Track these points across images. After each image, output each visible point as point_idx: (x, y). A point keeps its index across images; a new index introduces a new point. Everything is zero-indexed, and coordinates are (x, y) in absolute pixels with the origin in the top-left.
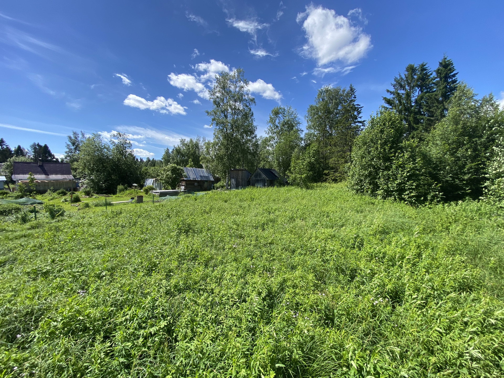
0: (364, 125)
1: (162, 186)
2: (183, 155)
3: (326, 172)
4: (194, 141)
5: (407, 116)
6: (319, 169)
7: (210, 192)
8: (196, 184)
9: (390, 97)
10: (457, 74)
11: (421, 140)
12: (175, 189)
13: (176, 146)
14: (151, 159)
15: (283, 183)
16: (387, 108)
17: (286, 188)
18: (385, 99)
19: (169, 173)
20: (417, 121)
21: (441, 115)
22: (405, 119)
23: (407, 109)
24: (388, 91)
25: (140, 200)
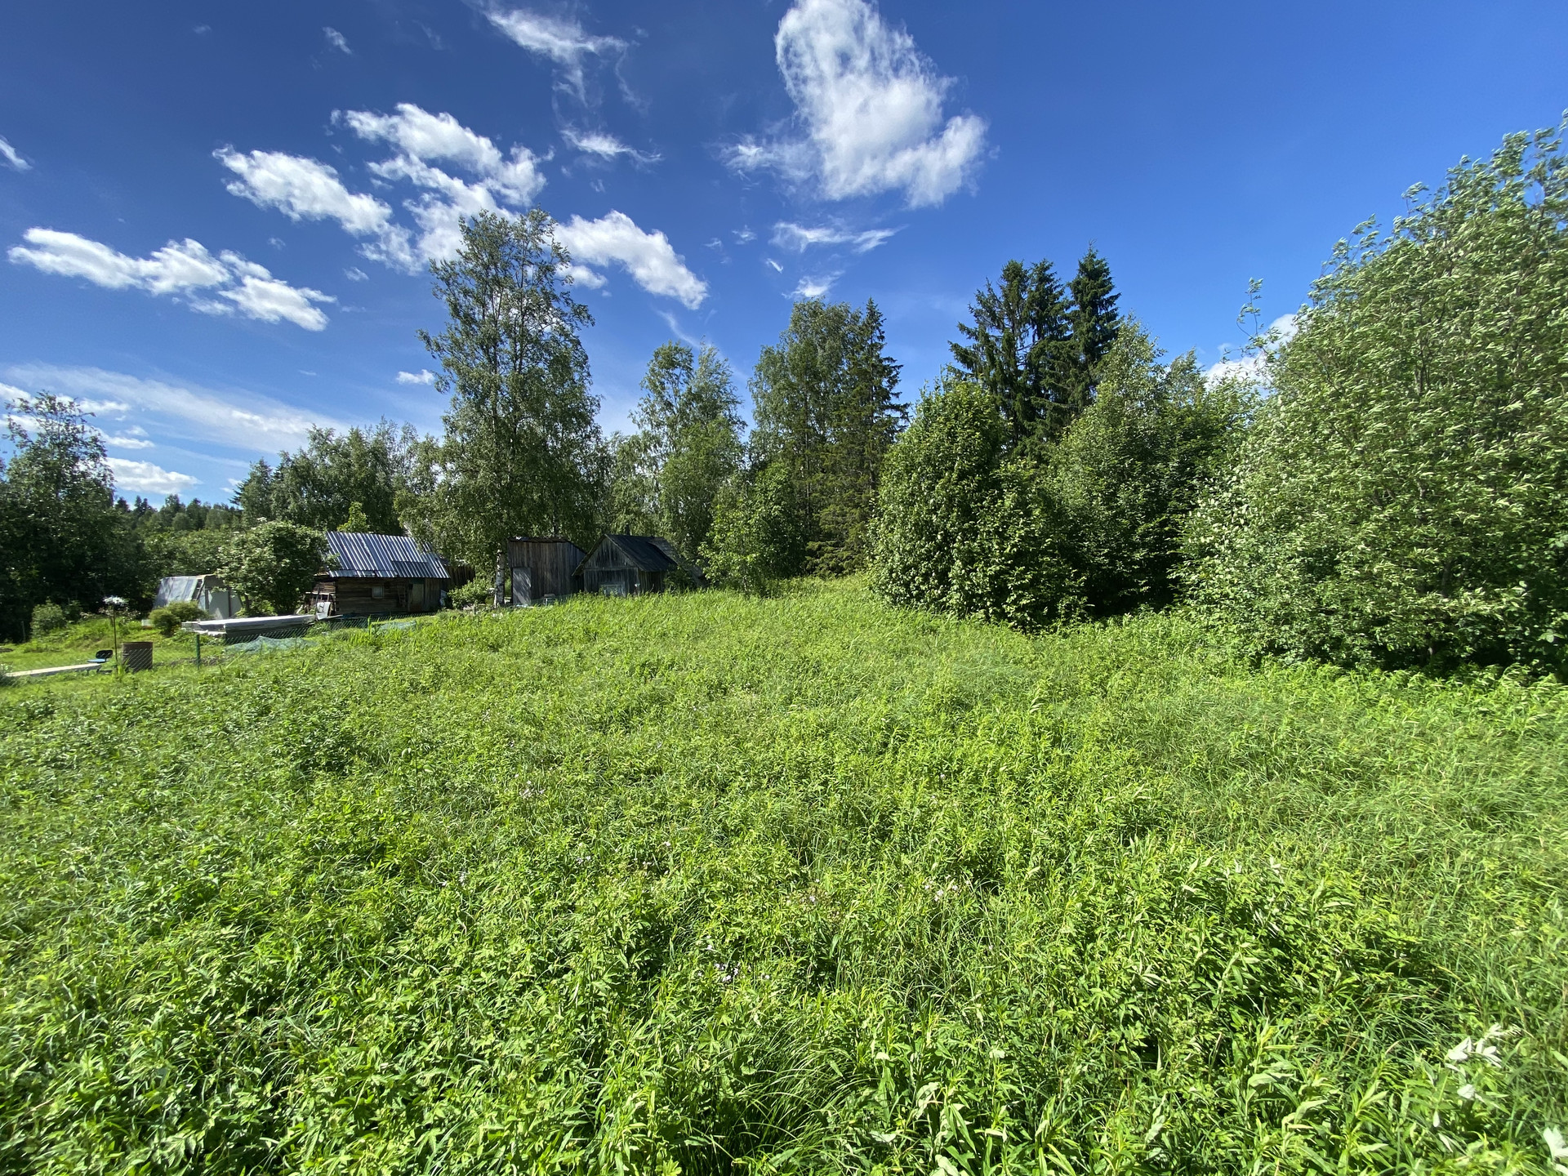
0: (905, 417)
1: (235, 604)
2: (323, 488)
3: (813, 545)
4: (370, 438)
5: (1009, 396)
6: (794, 538)
7: (434, 619)
8: (377, 591)
9: (967, 343)
10: (1116, 297)
11: (1041, 460)
12: (292, 612)
13: (294, 453)
14: (186, 501)
15: (691, 581)
16: (962, 374)
17: (699, 596)
18: (955, 347)
19: (267, 553)
20: (1031, 413)
21: (1084, 398)
22: (1005, 406)
23: (1009, 380)
24: (962, 328)
25: (140, 656)
